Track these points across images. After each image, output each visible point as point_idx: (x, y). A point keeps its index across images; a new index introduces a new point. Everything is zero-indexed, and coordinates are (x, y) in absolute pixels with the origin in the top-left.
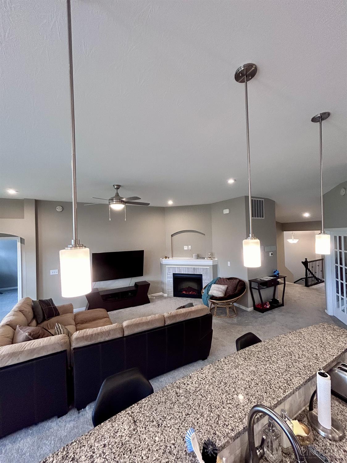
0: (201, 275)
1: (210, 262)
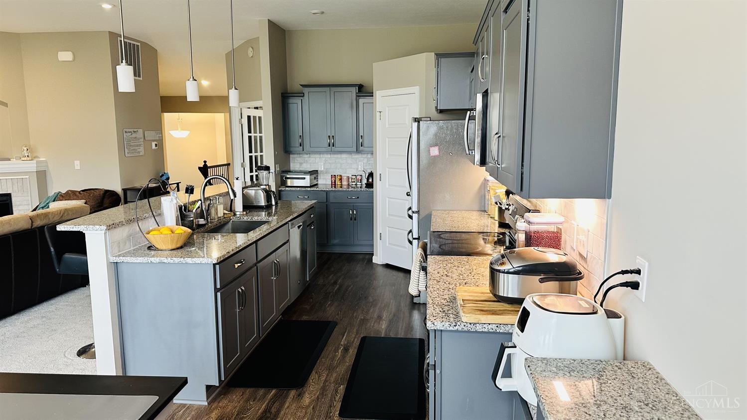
0: (9, 195)
1: (29, 166)
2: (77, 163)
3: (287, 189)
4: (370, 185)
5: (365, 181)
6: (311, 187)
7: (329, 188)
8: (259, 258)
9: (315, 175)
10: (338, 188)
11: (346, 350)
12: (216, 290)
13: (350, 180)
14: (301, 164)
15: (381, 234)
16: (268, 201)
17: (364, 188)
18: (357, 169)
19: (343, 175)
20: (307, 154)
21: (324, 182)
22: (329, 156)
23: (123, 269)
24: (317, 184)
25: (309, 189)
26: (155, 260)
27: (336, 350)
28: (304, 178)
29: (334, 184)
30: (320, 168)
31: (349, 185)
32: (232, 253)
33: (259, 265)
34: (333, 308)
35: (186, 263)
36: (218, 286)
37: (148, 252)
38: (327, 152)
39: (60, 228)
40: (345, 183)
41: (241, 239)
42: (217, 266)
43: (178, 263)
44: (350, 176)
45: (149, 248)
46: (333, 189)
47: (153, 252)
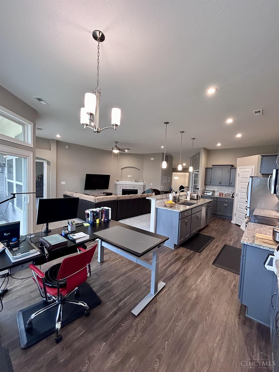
0: (137, 190)
1: (142, 184)
2: (152, 184)
3: (204, 195)
4: (233, 197)
5: (231, 196)
6: (212, 195)
7: (218, 196)
8: (192, 213)
9: (214, 192)
10: (221, 197)
11: (217, 247)
12: (179, 220)
13: (226, 195)
14: (209, 188)
15: (235, 214)
16: (197, 198)
17: (231, 198)
18: (229, 191)
19: (223, 193)
20: (212, 185)
21: (217, 195)
22: (219, 187)
23: (158, 210)
24: (214, 195)
25: (211, 196)
26: (166, 209)
27: (214, 246)
28: (210, 193)
29: (220, 195)
30: (216, 190)
31: (225, 196)
32: (184, 210)
33: (192, 215)
34: (214, 234)
35: (173, 211)
36: (180, 218)
37: (164, 207)
38: (219, 185)
39: (147, 198)
40: (224, 195)
41: (188, 207)
42: (180, 213)
43: (171, 211)
44: (226, 193)
45: (165, 206)
46: (220, 197)
47: (165, 207)
